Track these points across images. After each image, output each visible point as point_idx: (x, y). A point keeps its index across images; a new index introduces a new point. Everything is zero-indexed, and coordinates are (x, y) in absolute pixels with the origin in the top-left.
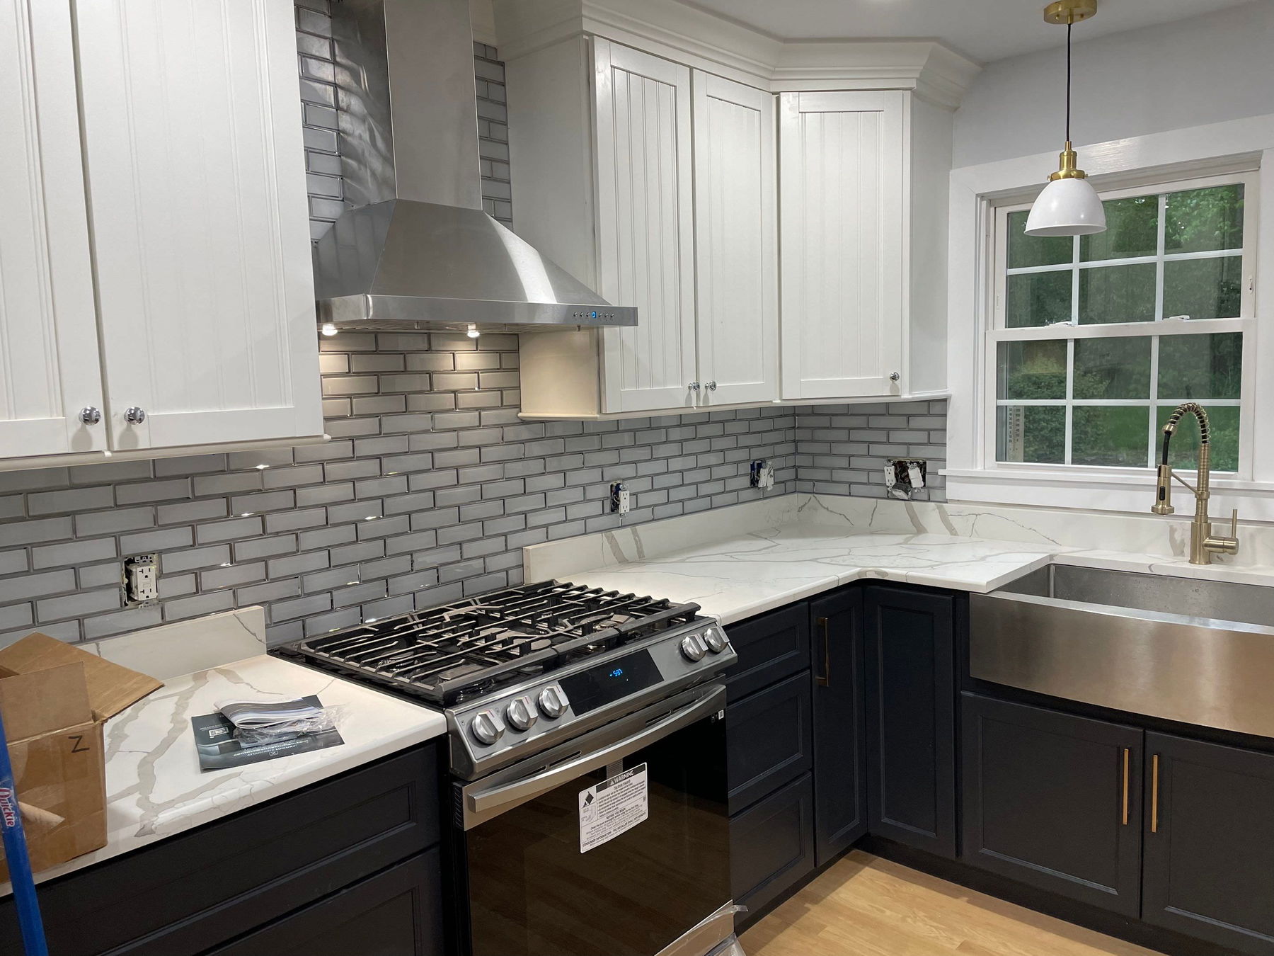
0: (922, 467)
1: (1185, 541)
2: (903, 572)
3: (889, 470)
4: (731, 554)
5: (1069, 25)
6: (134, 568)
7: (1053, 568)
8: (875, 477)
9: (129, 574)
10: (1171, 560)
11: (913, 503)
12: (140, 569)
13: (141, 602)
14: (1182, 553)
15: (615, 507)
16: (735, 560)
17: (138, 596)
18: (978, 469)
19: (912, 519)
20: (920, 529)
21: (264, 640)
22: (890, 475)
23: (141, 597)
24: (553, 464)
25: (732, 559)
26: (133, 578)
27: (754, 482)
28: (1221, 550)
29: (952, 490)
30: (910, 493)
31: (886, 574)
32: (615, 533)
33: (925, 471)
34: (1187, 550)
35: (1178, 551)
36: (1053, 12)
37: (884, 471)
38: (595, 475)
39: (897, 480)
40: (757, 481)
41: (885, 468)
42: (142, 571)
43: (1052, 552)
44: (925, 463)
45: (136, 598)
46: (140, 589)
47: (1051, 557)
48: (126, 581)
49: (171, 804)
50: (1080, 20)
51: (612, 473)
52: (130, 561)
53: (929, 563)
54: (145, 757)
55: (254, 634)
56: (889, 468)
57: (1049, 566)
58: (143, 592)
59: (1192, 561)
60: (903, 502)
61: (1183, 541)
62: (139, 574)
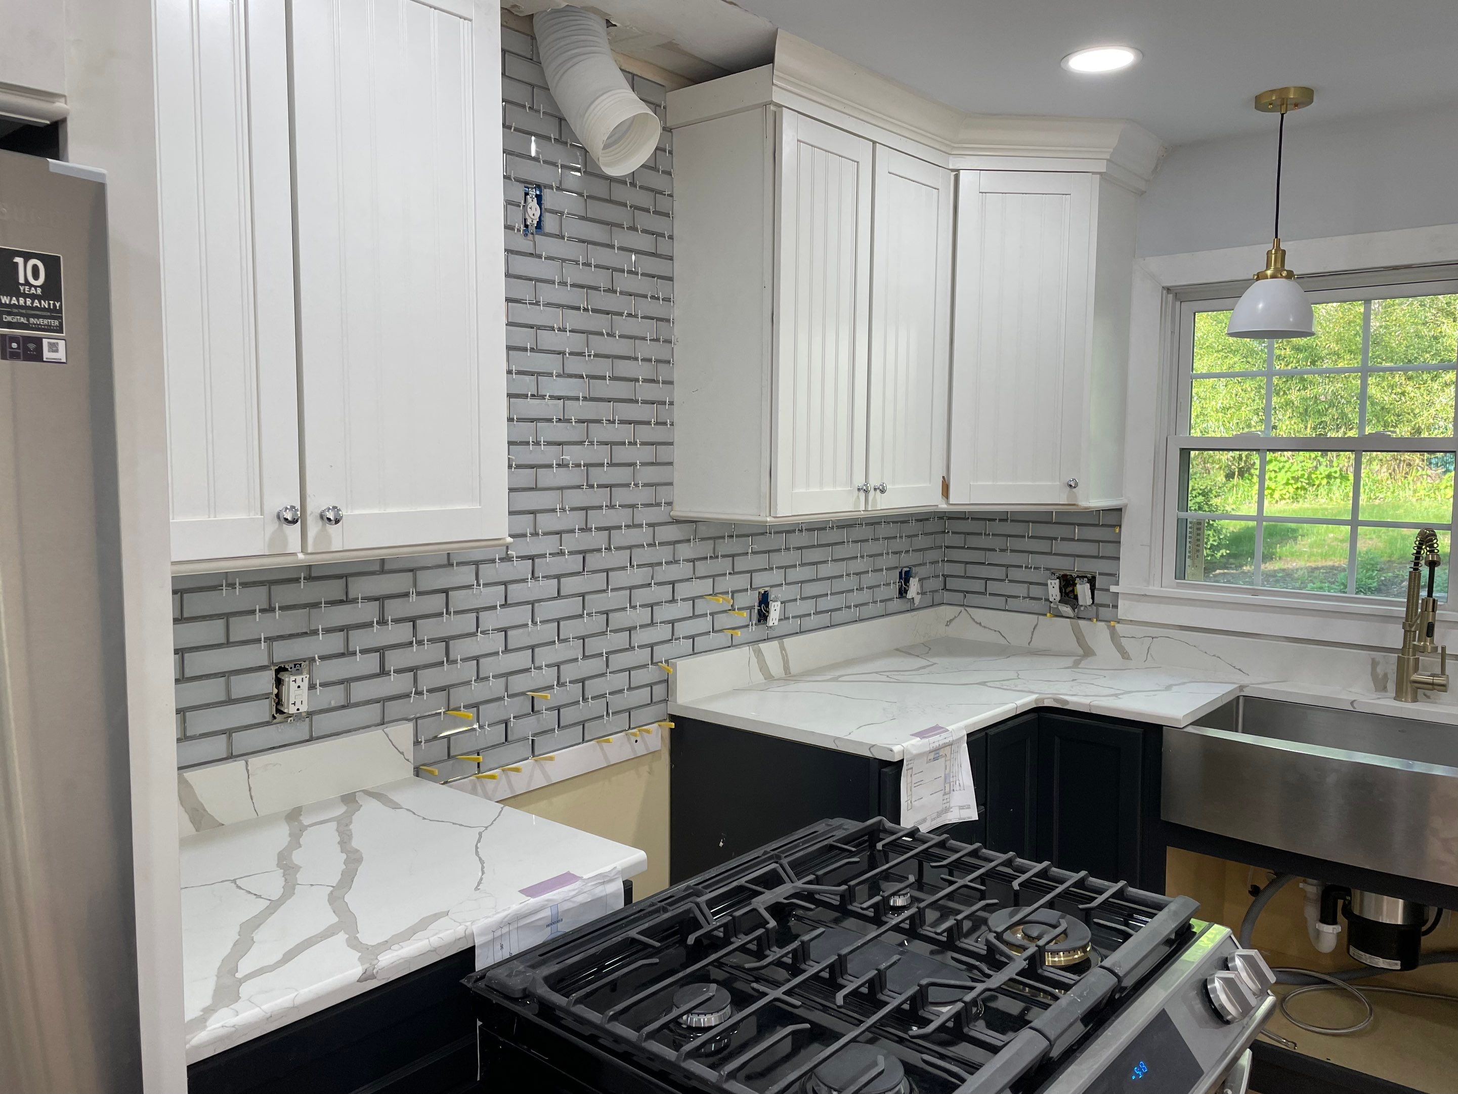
0: (1092, 581)
1: (1389, 676)
2: (1086, 701)
3: (1053, 585)
4: (887, 674)
5: (1282, 115)
6: (285, 676)
7: (1241, 700)
8: (1036, 591)
9: (279, 682)
10: (1374, 696)
11: (1081, 622)
12: (293, 678)
13: (290, 716)
14: (1385, 689)
15: (763, 617)
16: (892, 680)
17: (288, 708)
18: (1154, 589)
19: (1078, 640)
20: (1088, 652)
21: (412, 759)
22: (1054, 589)
23: (292, 710)
24: (702, 568)
25: (888, 679)
26: (284, 689)
27: (903, 592)
28: (1430, 686)
29: (1124, 609)
30: (1076, 610)
31: (1067, 702)
32: (762, 646)
33: (1094, 585)
34: (1391, 686)
35: (1380, 685)
36: (1265, 100)
37: (1046, 585)
38: (742, 581)
39: (1061, 596)
40: (906, 591)
41: (1049, 582)
42: (295, 681)
43: (1242, 683)
44: (1094, 578)
45: (286, 711)
46: (292, 701)
47: (1241, 688)
48: (276, 691)
49: (386, 945)
50: (1293, 110)
51: (762, 580)
52: (281, 670)
53: (1112, 692)
54: (332, 892)
55: (402, 753)
56: (1053, 582)
57: (1238, 697)
58: (294, 704)
59: (1398, 697)
60: (1068, 620)
61: (1386, 676)
62: (292, 684)
